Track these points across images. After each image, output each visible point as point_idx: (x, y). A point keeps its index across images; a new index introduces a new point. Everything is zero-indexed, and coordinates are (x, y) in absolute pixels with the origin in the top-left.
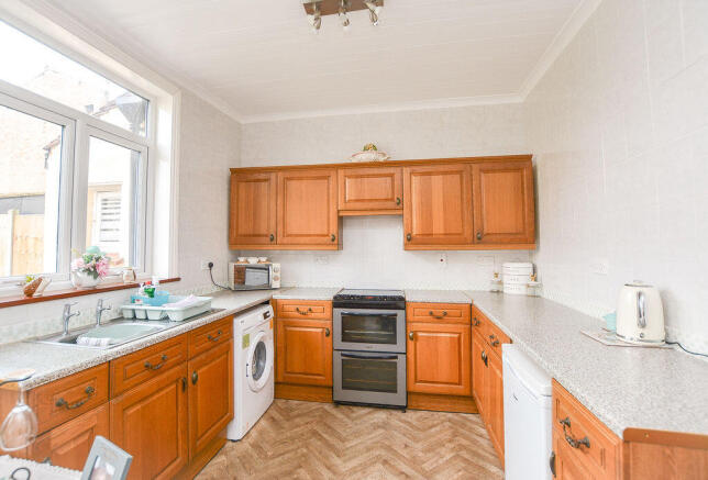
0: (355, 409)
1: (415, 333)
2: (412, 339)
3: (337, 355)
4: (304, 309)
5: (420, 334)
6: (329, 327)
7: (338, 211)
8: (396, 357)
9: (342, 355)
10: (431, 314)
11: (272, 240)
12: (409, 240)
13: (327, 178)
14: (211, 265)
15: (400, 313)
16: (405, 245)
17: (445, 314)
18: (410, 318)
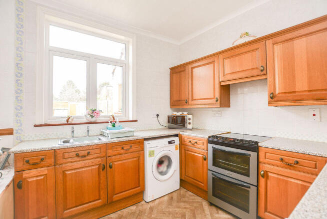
0: (220, 212)
1: (266, 172)
2: (263, 176)
3: (210, 173)
4: (193, 141)
5: (270, 174)
6: (205, 154)
7: (220, 82)
8: (249, 188)
9: (213, 174)
10: (282, 160)
11: (186, 103)
12: (272, 98)
13: (213, 62)
14: (158, 115)
15: (253, 155)
16: (269, 102)
17: (297, 162)
18: (261, 160)
